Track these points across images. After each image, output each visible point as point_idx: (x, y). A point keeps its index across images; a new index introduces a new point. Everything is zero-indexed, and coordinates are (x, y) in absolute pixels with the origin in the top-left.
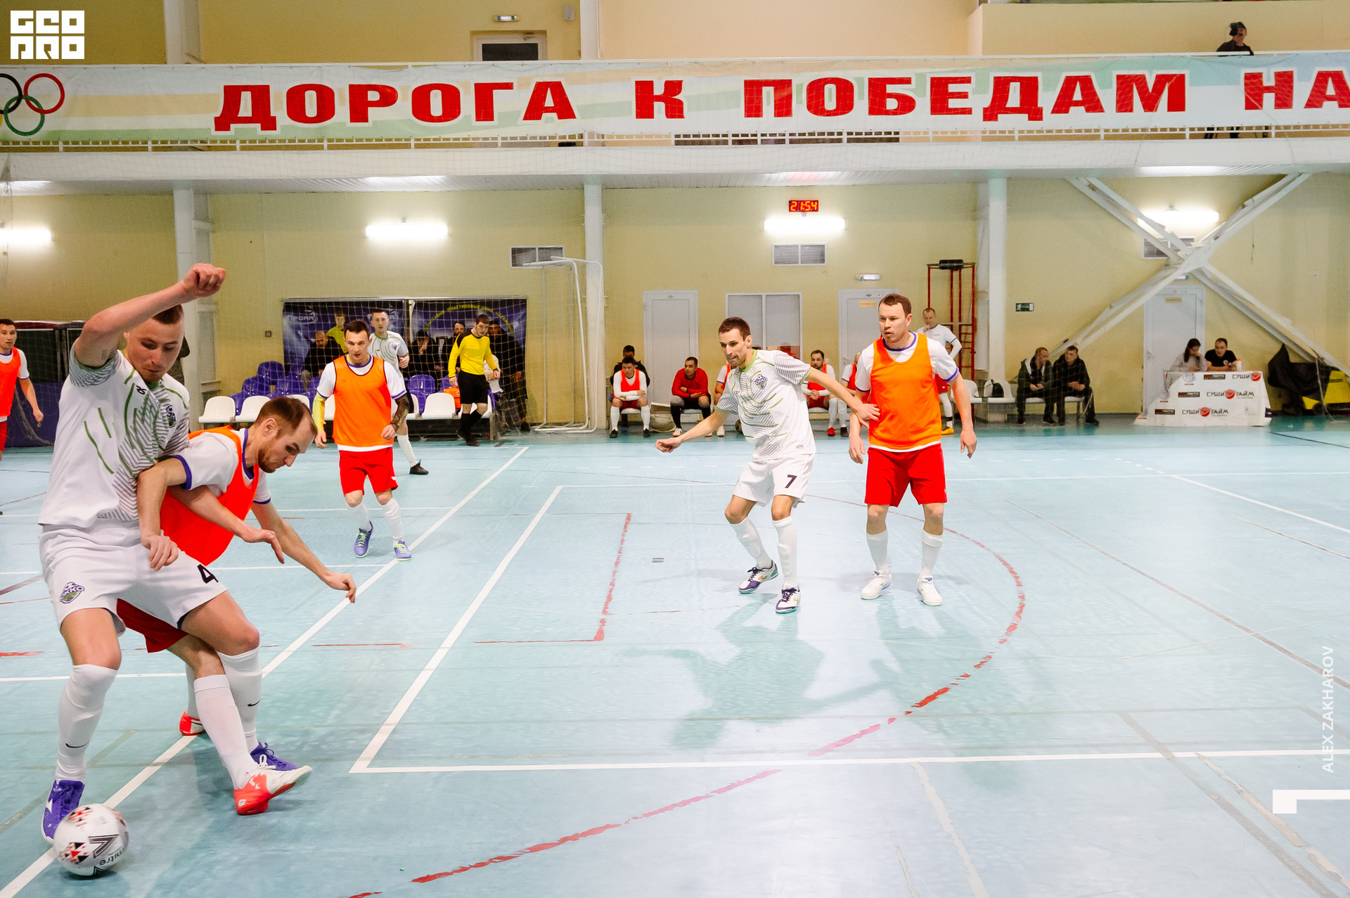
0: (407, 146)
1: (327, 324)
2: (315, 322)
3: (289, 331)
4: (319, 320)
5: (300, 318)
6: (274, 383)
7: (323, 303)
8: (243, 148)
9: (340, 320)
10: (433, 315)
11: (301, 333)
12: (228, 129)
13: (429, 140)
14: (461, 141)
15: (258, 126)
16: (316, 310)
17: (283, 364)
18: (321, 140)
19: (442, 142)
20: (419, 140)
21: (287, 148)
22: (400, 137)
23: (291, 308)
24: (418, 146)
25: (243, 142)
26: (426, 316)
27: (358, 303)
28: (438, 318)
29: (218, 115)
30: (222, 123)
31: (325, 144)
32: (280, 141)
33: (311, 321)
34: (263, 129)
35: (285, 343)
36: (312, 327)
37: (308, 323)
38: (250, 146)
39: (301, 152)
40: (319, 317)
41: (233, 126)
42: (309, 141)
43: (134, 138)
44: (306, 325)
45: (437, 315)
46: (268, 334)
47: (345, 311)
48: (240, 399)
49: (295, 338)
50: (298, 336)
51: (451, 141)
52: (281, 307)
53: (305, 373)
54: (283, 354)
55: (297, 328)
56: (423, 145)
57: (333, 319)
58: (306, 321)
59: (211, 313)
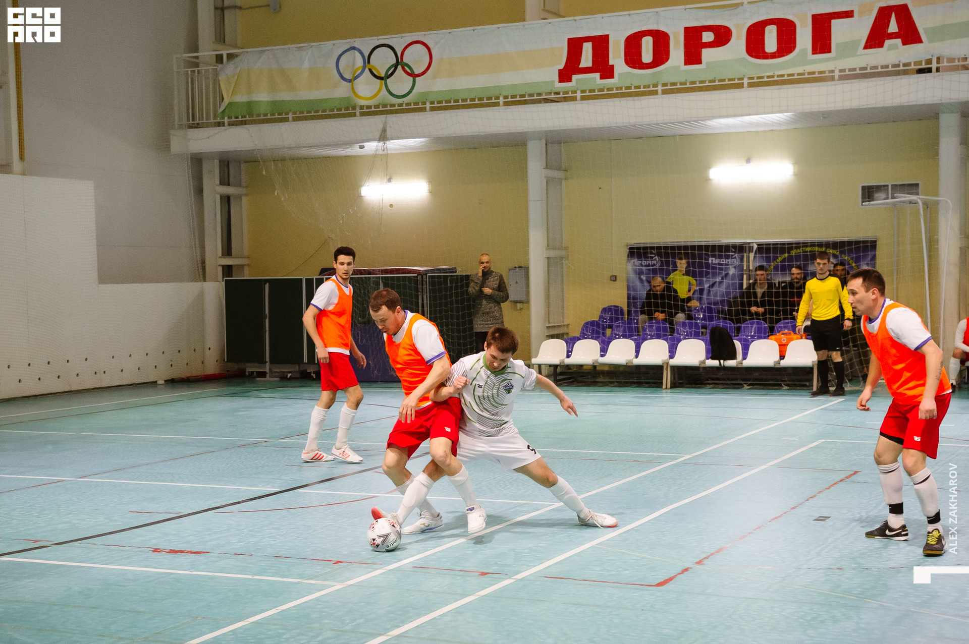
0: (740, 86)
1: (667, 268)
2: (657, 267)
3: (632, 275)
4: (662, 265)
5: (644, 263)
6: (611, 327)
7: (666, 248)
8: (583, 98)
9: (682, 264)
10: (775, 258)
11: (644, 277)
12: (570, 80)
13: (762, 77)
14: (796, 77)
15: (598, 75)
16: (659, 254)
17: (625, 309)
18: (656, 85)
19: (776, 78)
20: (753, 78)
21: (623, 95)
22: (733, 77)
23: (636, 252)
24: (751, 85)
25: (583, 92)
26: (768, 260)
27: (700, 247)
28: (781, 262)
29: (561, 67)
30: (565, 75)
31: (660, 88)
32: (617, 89)
33: (654, 265)
34: (602, 78)
35: (628, 288)
36: (654, 272)
37: (651, 268)
38: (590, 96)
39: (636, 98)
40: (662, 261)
41: (574, 77)
42: (644, 87)
43: (489, 94)
44: (649, 270)
45: (780, 259)
46: (614, 278)
47: (687, 256)
48: (571, 342)
49: (638, 283)
50: (641, 281)
51: (786, 77)
52: (626, 251)
53: (642, 317)
54: (626, 300)
55: (640, 273)
56: (758, 83)
57: (675, 265)
58: (649, 265)
59: (561, 258)
